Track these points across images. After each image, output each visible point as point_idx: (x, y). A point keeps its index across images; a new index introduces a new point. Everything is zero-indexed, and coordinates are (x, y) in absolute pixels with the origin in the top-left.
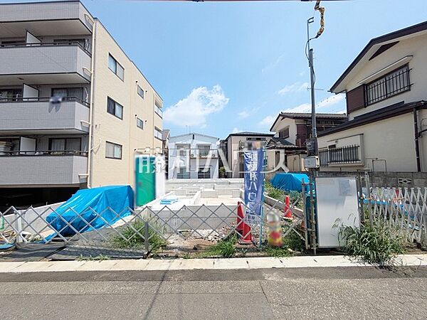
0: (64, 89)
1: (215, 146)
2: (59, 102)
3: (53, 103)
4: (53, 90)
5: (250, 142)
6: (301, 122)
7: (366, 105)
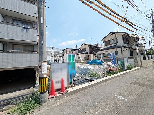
0: (20, 21)
1: (60, 52)
2: (28, 28)
3: (24, 28)
4: (13, 19)
5: (73, 51)
6: (89, 47)
7: (109, 45)
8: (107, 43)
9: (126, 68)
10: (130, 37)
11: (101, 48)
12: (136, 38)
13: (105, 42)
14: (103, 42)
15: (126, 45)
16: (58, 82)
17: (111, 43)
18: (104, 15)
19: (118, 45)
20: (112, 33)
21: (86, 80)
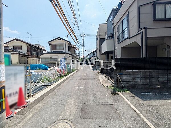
7: (56, 49)
8: (54, 47)
9: (71, 71)
10: (72, 47)
11: (45, 50)
12: (75, 48)
13: (52, 45)
14: (49, 45)
15: (70, 52)
16: (12, 94)
17: (58, 47)
18: (64, 24)
19: (64, 51)
20: (60, 39)
21: (43, 86)
